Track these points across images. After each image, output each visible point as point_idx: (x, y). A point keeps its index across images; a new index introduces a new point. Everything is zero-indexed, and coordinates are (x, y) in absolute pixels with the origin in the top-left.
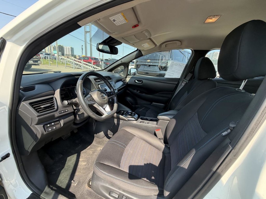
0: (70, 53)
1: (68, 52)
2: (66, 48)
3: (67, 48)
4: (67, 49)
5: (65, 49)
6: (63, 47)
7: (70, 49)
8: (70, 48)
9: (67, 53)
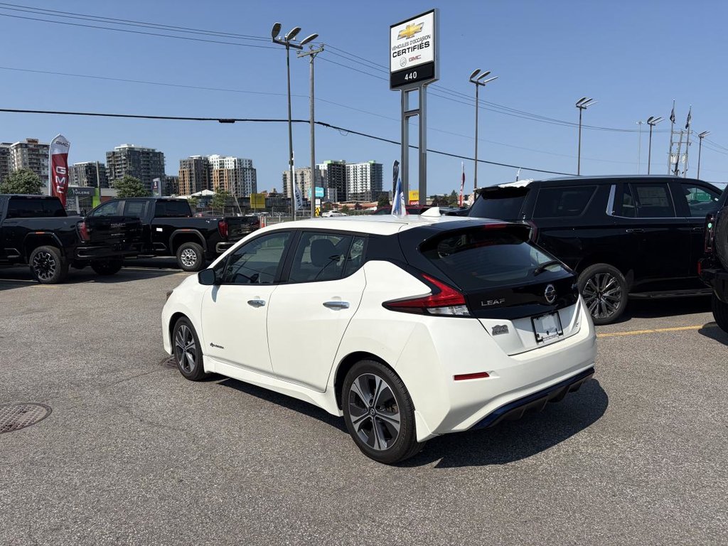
0: (369, 189)
1: (359, 183)
2: (355, 169)
3: (359, 171)
4: (359, 173)
5: (352, 173)
6: (344, 166)
7: (369, 170)
8: (369, 167)
9: (355, 188)
